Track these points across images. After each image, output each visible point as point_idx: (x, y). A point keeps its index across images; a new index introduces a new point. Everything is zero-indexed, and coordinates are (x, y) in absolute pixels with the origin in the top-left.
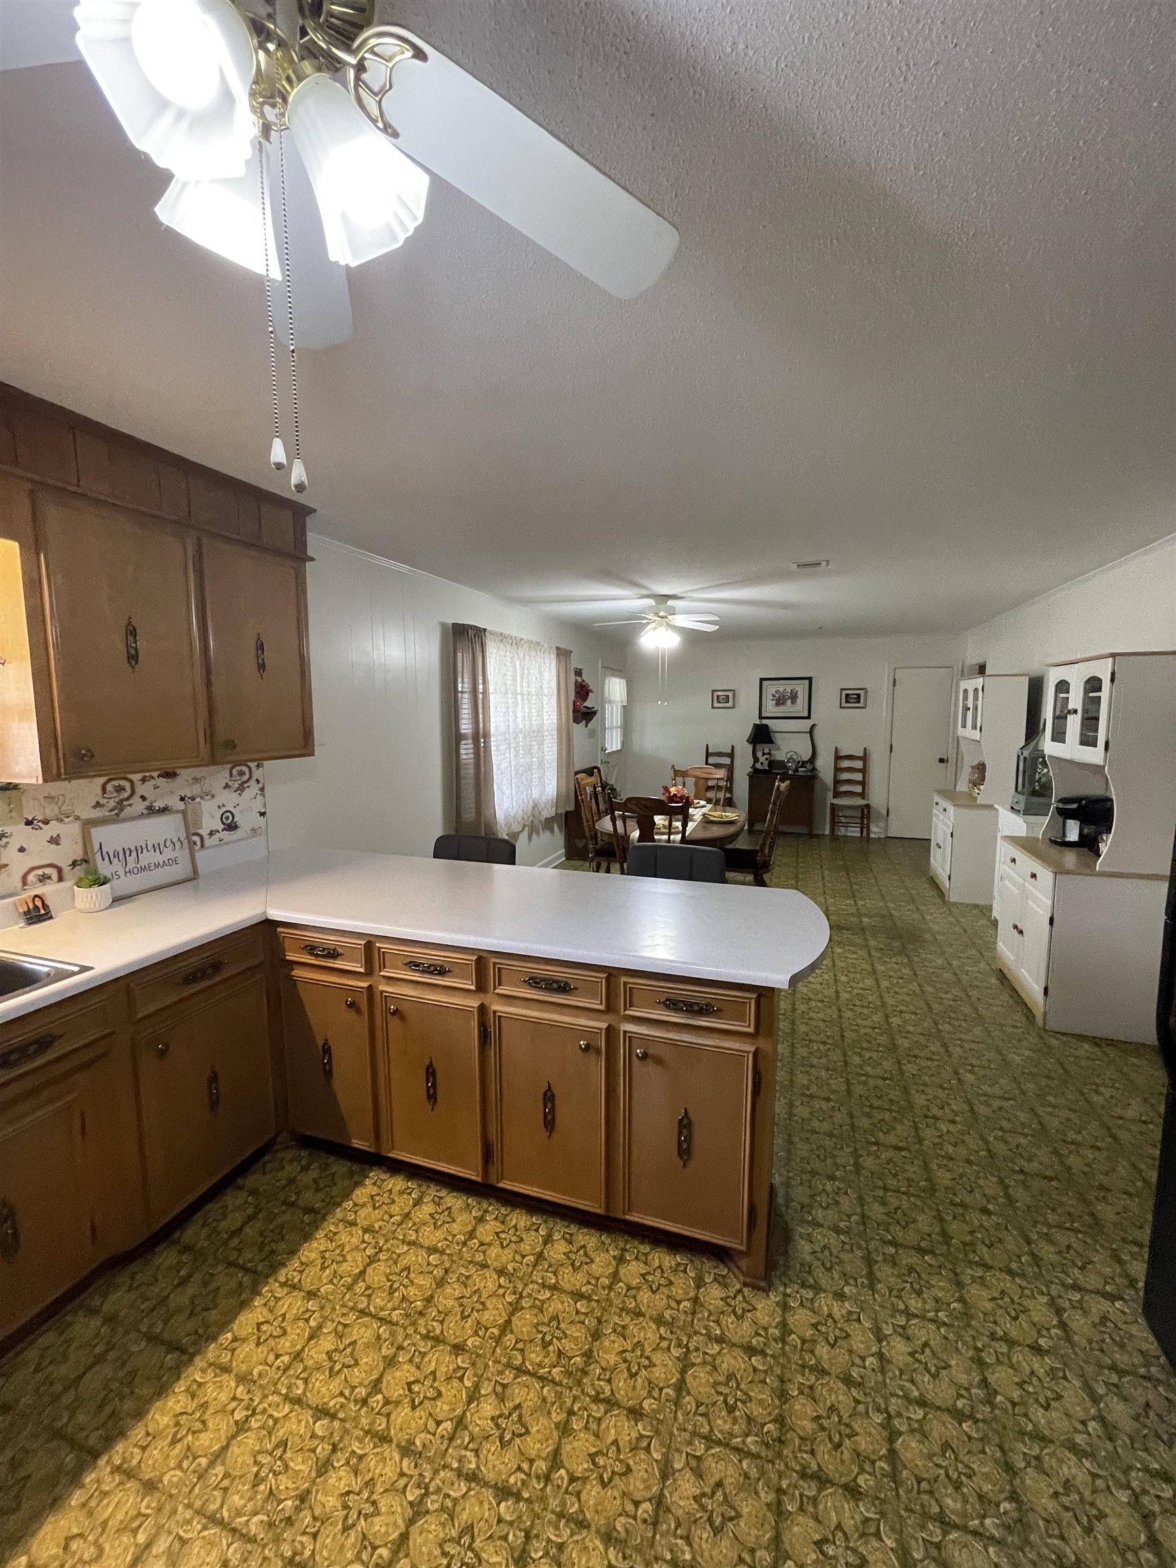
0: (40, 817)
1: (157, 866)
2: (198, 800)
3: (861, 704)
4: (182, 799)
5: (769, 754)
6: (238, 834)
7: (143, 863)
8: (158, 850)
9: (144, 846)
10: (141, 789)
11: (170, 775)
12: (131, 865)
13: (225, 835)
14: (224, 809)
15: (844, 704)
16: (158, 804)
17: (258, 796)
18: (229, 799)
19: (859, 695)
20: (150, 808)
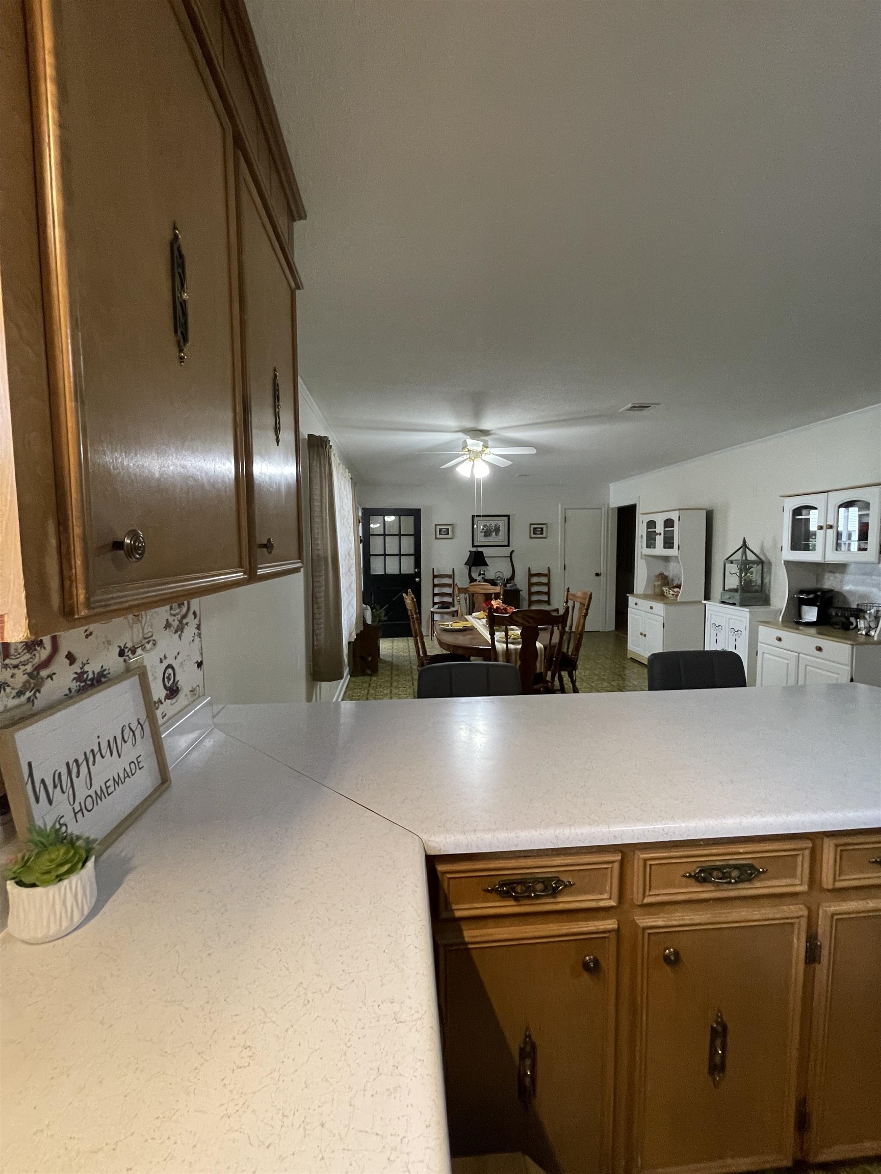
1: (118, 781)
2: (139, 651)
3: (544, 535)
4: (121, 653)
5: (484, 574)
6: (179, 702)
8: (115, 751)
10: (69, 642)
12: (82, 792)
13: (169, 706)
14: (166, 663)
15: (533, 536)
16: (94, 668)
17: (196, 638)
18: (170, 646)
19: (542, 529)
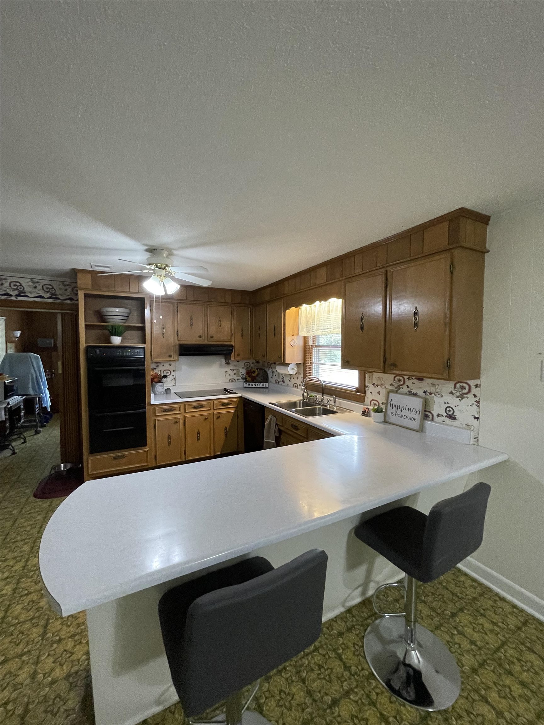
0: (376, 384)
1: (407, 418)
2: (433, 395)
4: (425, 392)
6: (455, 423)
7: (403, 414)
8: (409, 411)
9: (405, 407)
10: (408, 383)
11: (420, 379)
12: (398, 412)
13: (447, 420)
14: (447, 405)
16: (414, 391)
17: (474, 406)
18: (453, 401)
20: (409, 392)
